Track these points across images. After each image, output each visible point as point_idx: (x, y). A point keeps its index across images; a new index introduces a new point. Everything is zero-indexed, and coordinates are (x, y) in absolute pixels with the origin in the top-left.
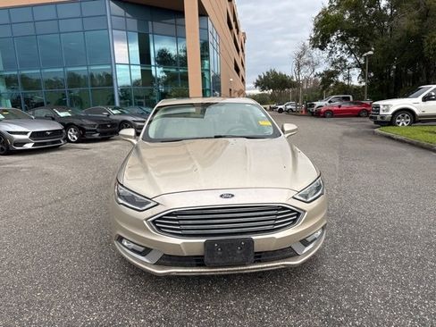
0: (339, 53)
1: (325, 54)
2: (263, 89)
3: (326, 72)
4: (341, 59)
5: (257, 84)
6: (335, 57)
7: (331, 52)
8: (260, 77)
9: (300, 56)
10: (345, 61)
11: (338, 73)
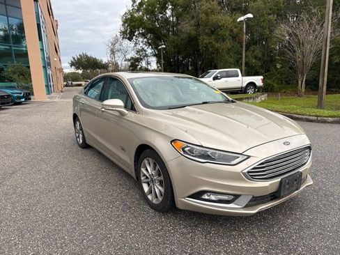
0: (141, 44)
1: (132, 44)
2: (78, 68)
3: (132, 58)
4: (143, 50)
5: (72, 64)
6: (139, 47)
7: (136, 43)
8: (74, 58)
9: (113, 44)
10: (145, 51)
11: (141, 59)
